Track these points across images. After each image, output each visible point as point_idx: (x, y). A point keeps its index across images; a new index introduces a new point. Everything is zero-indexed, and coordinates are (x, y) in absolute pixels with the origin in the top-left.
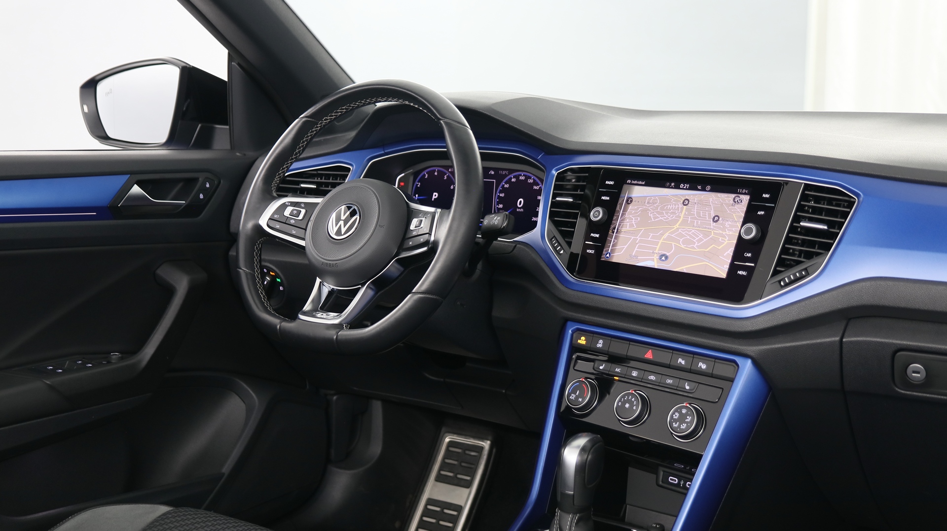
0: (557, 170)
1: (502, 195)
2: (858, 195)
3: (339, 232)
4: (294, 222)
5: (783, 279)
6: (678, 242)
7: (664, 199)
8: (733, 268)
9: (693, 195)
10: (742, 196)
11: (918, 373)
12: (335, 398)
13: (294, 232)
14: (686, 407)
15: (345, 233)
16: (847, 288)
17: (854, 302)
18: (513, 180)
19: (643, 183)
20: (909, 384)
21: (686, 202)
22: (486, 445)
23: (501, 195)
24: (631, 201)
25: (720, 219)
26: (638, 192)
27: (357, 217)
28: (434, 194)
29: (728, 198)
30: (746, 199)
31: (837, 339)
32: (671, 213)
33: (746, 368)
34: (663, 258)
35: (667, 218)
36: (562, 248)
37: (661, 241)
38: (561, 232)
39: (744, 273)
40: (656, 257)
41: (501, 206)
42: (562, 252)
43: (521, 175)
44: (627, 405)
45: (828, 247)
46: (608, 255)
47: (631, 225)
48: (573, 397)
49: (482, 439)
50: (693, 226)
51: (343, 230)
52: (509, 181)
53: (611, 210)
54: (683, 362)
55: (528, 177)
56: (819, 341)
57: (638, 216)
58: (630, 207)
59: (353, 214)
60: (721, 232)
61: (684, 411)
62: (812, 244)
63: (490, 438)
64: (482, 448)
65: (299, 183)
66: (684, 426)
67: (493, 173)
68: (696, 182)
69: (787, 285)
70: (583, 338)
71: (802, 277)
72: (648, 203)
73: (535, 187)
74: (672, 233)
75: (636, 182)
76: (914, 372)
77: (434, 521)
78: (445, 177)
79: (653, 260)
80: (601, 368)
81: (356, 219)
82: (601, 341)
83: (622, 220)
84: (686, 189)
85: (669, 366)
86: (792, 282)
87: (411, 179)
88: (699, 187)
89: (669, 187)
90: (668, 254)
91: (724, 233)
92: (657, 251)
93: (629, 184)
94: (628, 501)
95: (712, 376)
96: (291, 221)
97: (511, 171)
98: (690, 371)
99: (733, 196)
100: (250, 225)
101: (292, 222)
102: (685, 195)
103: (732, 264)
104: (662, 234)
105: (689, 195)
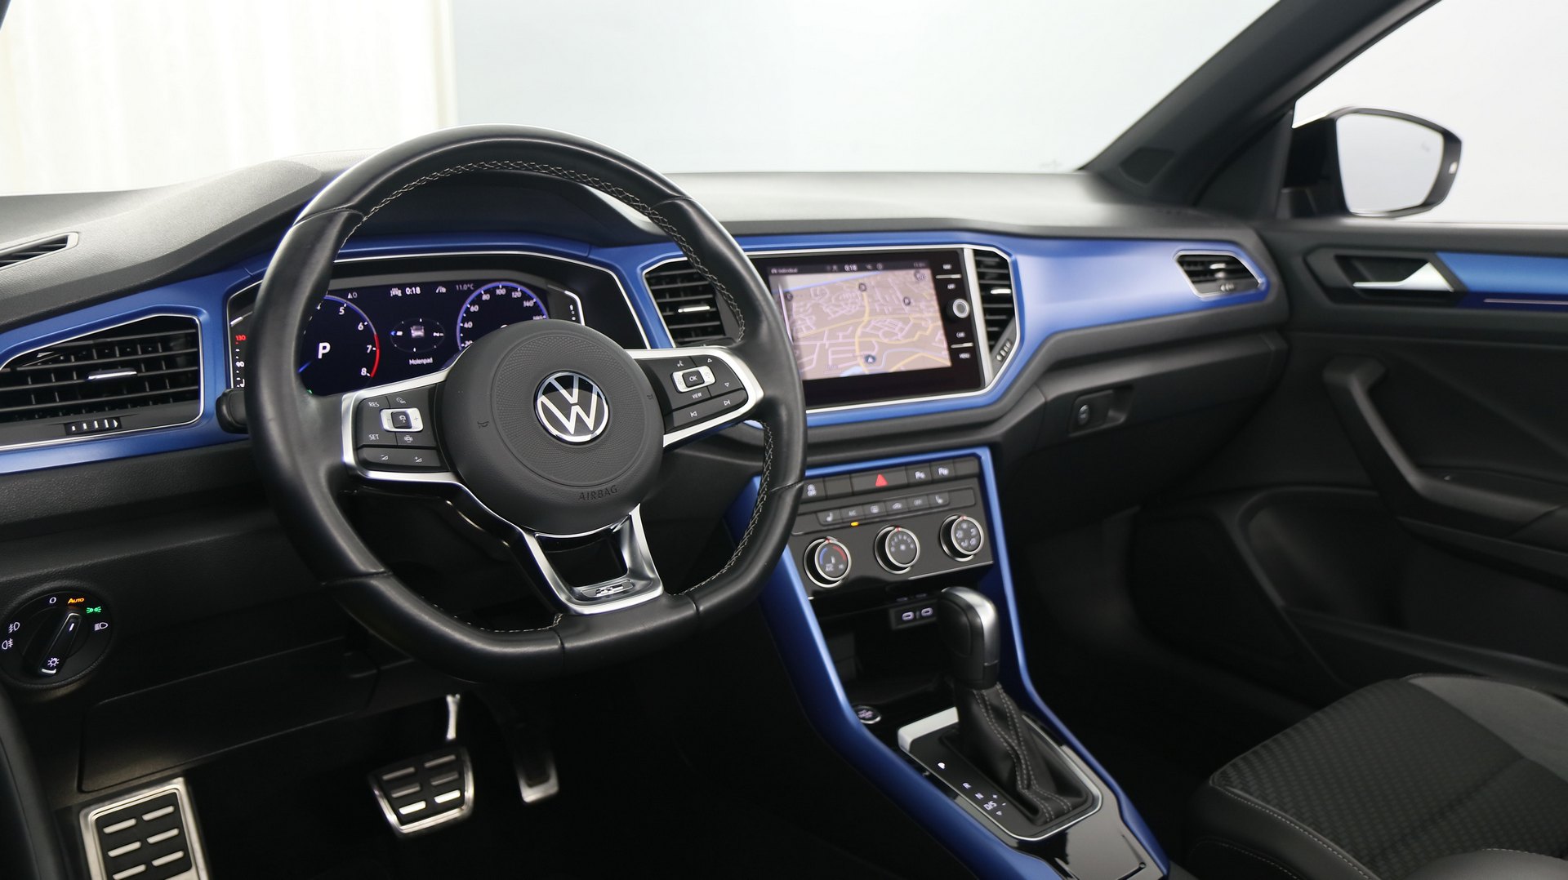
0: (643, 269)
1: (469, 325)
2: (1010, 255)
3: (581, 426)
4: (411, 439)
6: (878, 336)
7: (834, 288)
8: (954, 353)
9: (867, 277)
10: (922, 271)
11: (1085, 414)
13: (418, 460)
15: (596, 425)
18: (486, 297)
19: (796, 270)
20: (1078, 426)
21: (862, 287)
23: (466, 326)
24: (792, 297)
25: (912, 301)
26: (794, 283)
27: (596, 388)
28: (321, 345)
29: (907, 275)
30: (927, 273)
32: (852, 303)
33: (985, 455)
34: (870, 360)
35: (850, 311)
37: (857, 340)
39: (968, 356)
40: (861, 361)
43: (498, 288)
44: (903, 547)
45: (1011, 313)
47: (808, 328)
50: (885, 314)
51: (590, 422)
52: (478, 301)
54: (922, 476)
55: (510, 290)
57: (811, 314)
58: (794, 304)
59: (586, 388)
60: (920, 315)
61: (965, 526)
62: (999, 312)
66: (973, 542)
67: (443, 290)
68: (864, 261)
69: (1004, 358)
71: (1011, 348)
72: (816, 295)
73: (527, 304)
74: (865, 327)
75: (784, 271)
78: (341, 309)
79: (858, 365)
80: (829, 519)
81: (600, 402)
82: (812, 487)
83: (792, 324)
84: (854, 271)
85: (909, 486)
86: (1007, 354)
88: (869, 267)
89: (831, 272)
90: (873, 354)
91: (924, 316)
92: (858, 353)
93: (775, 274)
95: (958, 479)
96: (406, 438)
97: (478, 284)
98: (935, 482)
99: (912, 272)
101: (409, 439)
102: (856, 279)
103: (950, 349)
104: (854, 332)
105: (863, 278)
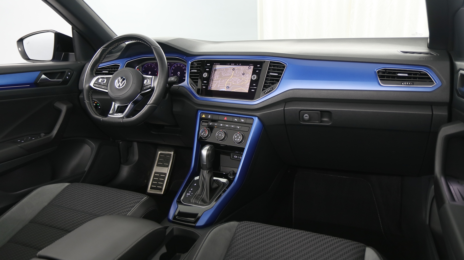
0: (191, 62)
1: (172, 71)
2: (286, 64)
3: (119, 86)
5: (266, 92)
6: (232, 82)
7: (226, 69)
9: (236, 67)
10: (251, 66)
11: (307, 117)
12: (121, 143)
13: (103, 87)
14: (238, 134)
15: (122, 86)
16: (285, 93)
17: (287, 97)
18: (176, 66)
19: (219, 64)
20: (304, 121)
21: (233, 69)
22: (172, 153)
24: (216, 70)
25: (245, 74)
26: (218, 67)
27: (125, 81)
28: (149, 72)
29: (246, 67)
30: (252, 67)
31: (283, 109)
32: (229, 73)
33: (256, 120)
34: (228, 88)
35: (228, 75)
36: (195, 87)
37: (226, 82)
38: (194, 82)
39: (254, 90)
40: (225, 87)
41: (172, 75)
42: (195, 88)
43: (178, 64)
44: (220, 135)
45: (278, 81)
46: (210, 88)
47: (217, 78)
48: (202, 134)
49: (171, 151)
50: (237, 77)
51: (121, 85)
52: (174, 67)
53: (210, 73)
54: (236, 120)
55: (180, 65)
56: (277, 110)
57: (219, 75)
58: (216, 72)
59: (124, 80)
60: (245, 78)
62: (273, 80)
63: (173, 151)
64: (171, 154)
65: (102, 71)
66: (238, 140)
68: (236, 63)
69: (267, 93)
70: (204, 115)
71: (271, 91)
72: (221, 70)
73: (183, 68)
74: (230, 79)
75: (217, 64)
76: (306, 117)
77: (157, 179)
80: (210, 124)
81: (125, 82)
82: (210, 116)
83: (214, 76)
84: (233, 65)
85: (232, 122)
86: (268, 92)
87: (141, 68)
88: (237, 64)
89: (228, 65)
90: (229, 86)
91: (246, 78)
92: (225, 86)
93: (215, 65)
94: (221, 165)
95: (246, 123)
97: (175, 63)
98: (239, 123)
99: (248, 66)
100: (87, 86)
101: (102, 84)
102: (233, 67)
103: (249, 88)
104: (227, 80)
105: (234, 67)
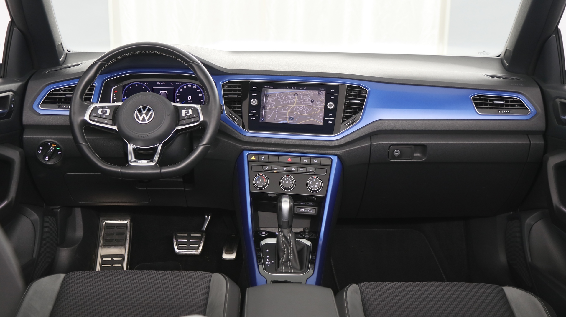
0: (222, 83)
2: (368, 89)
3: (144, 119)
4: (105, 116)
5: (347, 123)
6: (297, 112)
7: (285, 94)
8: (325, 121)
9: (299, 91)
10: (322, 91)
11: (397, 153)
13: (106, 122)
14: (315, 179)
15: (148, 120)
16: (372, 124)
17: (375, 130)
18: (184, 87)
19: (273, 87)
20: (394, 157)
21: (296, 95)
22: (128, 222)
23: (178, 95)
24: (269, 95)
25: (314, 101)
26: (271, 91)
27: (152, 111)
29: (315, 92)
30: (324, 92)
31: (370, 144)
32: (290, 100)
33: (335, 159)
34: (291, 119)
35: (289, 102)
36: (237, 118)
37: (288, 112)
39: (331, 122)
40: (287, 119)
41: (178, 100)
42: (237, 120)
43: (189, 85)
44: (287, 182)
45: (361, 109)
46: (263, 120)
47: (271, 106)
48: (258, 183)
50: (302, 105)
51: (146, 118)
52: (182, 88)
53: (259, 99)
54: (306, 161)
55: (193, 86)
56: (363, 145)
57: (274, 102)
58: (269, 98)
59: (149, 110)
60: (316, 106)
62: (355, 109)
63: (130, 218)
64: (127, 224)
66: (316, 186)
67: (172, 84)
68: (298, 86)
69: (349, 125)
70: (253, 157)
71: (354, 122)
72: (277, 96)
73: (198, 90)
74: (292, 108)
75: (268, 87)
76: (396, 153)
77: (110, 265)
78: (143, 87)
79: (286, 120)
80: (267, 168)
81: (152, 114)
82: (263, 157)
83: (266, 104)
84: (295, 89)
85: (300, 164)
86: (351, 124)
87: (122, 88)
88: (301, 88)
89: (286, 89)
90: (293, 117)
91: (317, 107)
92: (287, 116)
93: (265, 88)
95: (321, 165)
96: (103, 116)
97: (183, 83)
98: (310, 164)
99: (318, 91)
102: (295, 92)
103: (324, 119)
104: (288, 109)
105: (296, 92)
